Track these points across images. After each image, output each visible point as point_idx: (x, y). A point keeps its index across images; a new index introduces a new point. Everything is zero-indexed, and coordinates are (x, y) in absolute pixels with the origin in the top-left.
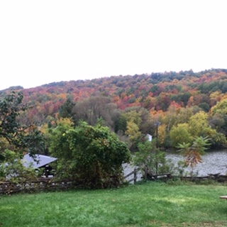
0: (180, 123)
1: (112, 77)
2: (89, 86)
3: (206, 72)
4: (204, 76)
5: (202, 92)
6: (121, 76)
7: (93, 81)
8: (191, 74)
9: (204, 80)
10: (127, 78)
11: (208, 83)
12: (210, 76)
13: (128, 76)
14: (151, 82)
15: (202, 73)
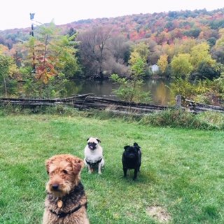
0: (183, 53)
1: (134, 15)
2: (113, 23)
3: (218, 10)
4: (216, 14)
5: (212, 28)
6: (141, 14)
7: (116, 19)
8: (204, 12)
9: (216, 17)
10: (147, 16)
12: (222, 14)
13: (147, 14)
14: (167, 20)
15: (215, 11)
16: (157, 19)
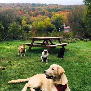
0: (41, 21)
1: (18, 3)
2: (8, 6)
3: (51, 5)
4: (50, 6)
5: (49, 12)
6: (21, 3)
7: (10, 4)
8: (46, 5)
9: (50, 7)
10: (23, 4)
11: (51, 8)
12: (52, 6)
14: (32, 6)
15: (49, 5)
16: (28, 6)
